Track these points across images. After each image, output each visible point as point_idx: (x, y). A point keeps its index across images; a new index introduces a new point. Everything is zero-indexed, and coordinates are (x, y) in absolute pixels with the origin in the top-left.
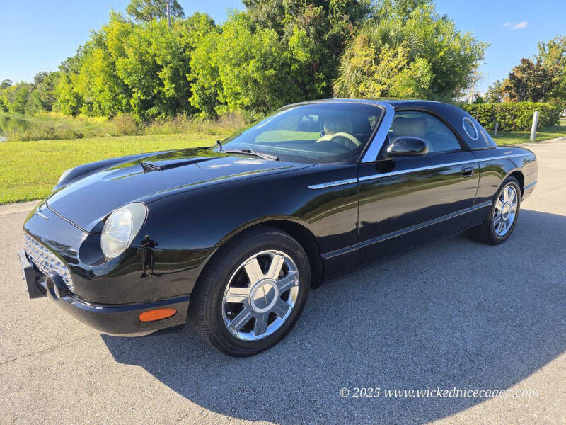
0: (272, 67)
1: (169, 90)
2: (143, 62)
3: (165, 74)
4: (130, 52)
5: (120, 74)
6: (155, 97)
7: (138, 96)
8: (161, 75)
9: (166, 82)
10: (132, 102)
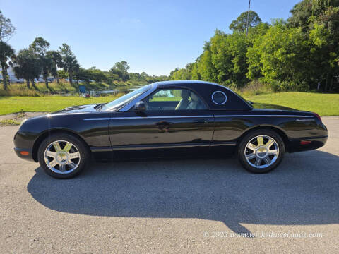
0: (294, 52)
1: (236, 69)
2: (225, 55)
3: (235, 60)
4: (219, 50)
5: (213, 63)
6: (230, 74)
7: (222, 73)
8: (233, 61)
9: (235, 65)
10: (219, 76)
